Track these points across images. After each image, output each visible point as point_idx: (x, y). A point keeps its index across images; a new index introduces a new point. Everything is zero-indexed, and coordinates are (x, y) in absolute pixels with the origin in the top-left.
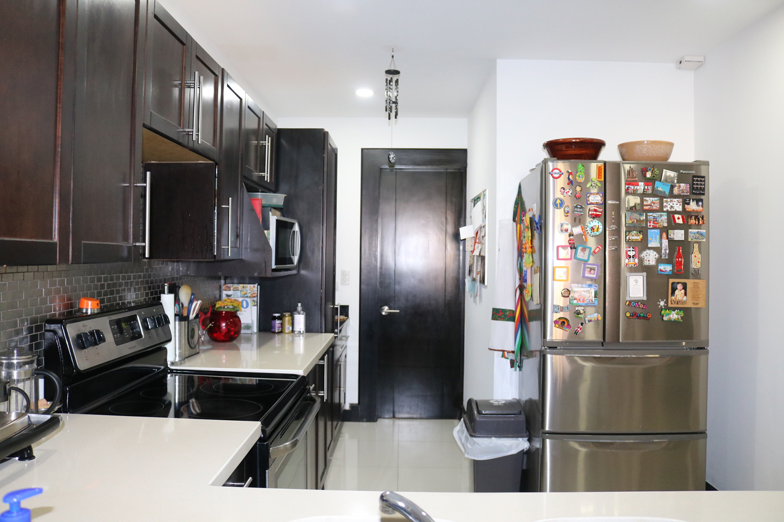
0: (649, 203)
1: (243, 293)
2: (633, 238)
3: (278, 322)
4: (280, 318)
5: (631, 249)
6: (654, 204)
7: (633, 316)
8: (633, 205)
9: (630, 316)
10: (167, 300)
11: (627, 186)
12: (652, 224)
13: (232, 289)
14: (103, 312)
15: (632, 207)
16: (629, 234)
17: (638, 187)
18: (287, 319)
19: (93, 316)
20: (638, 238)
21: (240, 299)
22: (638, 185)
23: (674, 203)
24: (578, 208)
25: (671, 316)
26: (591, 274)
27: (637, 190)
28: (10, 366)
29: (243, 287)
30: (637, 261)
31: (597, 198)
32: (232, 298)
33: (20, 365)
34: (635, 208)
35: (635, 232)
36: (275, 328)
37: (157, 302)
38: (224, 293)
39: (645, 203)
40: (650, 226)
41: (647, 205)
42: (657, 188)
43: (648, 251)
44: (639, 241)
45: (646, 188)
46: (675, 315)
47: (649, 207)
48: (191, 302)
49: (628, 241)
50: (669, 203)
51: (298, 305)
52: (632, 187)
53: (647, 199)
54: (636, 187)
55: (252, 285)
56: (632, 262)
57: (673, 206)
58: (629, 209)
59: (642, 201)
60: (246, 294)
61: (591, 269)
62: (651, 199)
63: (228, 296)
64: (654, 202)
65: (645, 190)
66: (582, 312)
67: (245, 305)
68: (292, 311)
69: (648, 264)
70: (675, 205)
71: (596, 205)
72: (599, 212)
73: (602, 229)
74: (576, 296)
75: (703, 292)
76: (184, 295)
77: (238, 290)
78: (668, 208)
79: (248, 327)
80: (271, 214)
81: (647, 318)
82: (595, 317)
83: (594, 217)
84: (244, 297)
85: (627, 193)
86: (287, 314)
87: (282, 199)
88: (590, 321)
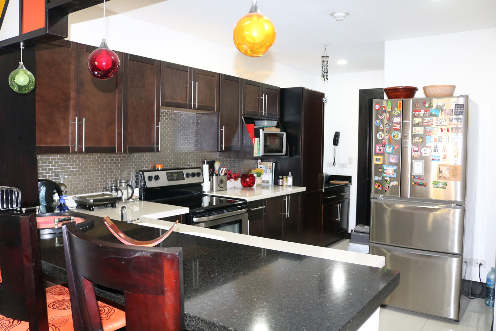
0: (427, 121)
1: (266, 166)
2: (417, 141)
3: (281, 180)
4: (282, 179)
5: (416, 147)
6: (430, 121)
7: (416, 184)
8: (418, 123)
9: (414, 184)
10: (206, 167)
11: (414, 112)
12: (428, 133)
13: (262, 164)
14: (163, 170)
15: (417, 124)
16: (414, 139)
17: (420, 113)
18: (285, 179)
19: (159, 171)
20: (420, 141)
21: (264, 169)
22: (421, 112)
23: (442, 121)
24: (387, 125)
25: (439, 185)
26: (393, 160)
27: (420, 114)
28: (121, 183)
29: (267, 164)
30: (419, 153)
31: (398, 120)
34: (419, 124)
35: (418, 137)
36: (279, 183)
37: (200, 168)
38: (259, 166)
39: (424, 121)
40: (427, 134)
41: (425, 123)
42: (432, 112)
43: (425, 148)
44: (420, 143)
45: (425, 113)
46: (441, 185)
47: (427, 123)
48: (220, 168)
49: (414, 143)
50: (439, 121)
51: (289, 173)
52: (417, 113)
53: (426, 119)
54: (419, 113)
55: (270, 163)
56: (416, 154)
57: (441, 122)
58: (415, 125)
59: (423, 120)
60: (267, 167)
61: (393, 158)
62: (428, 119)
63: (261, 167)
64: (430, 120)
65: (425, 114)
66: (388, 180)
67: (266, 171)
68: (287, 175)
69: (425, 155)
70: (443, 122)
71: (397, 123)
72: (398, 127)
73: (400, 136)
74: (385, 171)
75: (460, 172)
76: (217, 165)
77: (264, 165)
78: (438, 124)
79: (268, 182)
80: (261, 130)
81: (424, 185)
82: (395, 183)
83: (396, 130)
84: (267, 168)
85: (414, 116)
86: (285, 177)
87: (275, 123)
88: (393, 185)
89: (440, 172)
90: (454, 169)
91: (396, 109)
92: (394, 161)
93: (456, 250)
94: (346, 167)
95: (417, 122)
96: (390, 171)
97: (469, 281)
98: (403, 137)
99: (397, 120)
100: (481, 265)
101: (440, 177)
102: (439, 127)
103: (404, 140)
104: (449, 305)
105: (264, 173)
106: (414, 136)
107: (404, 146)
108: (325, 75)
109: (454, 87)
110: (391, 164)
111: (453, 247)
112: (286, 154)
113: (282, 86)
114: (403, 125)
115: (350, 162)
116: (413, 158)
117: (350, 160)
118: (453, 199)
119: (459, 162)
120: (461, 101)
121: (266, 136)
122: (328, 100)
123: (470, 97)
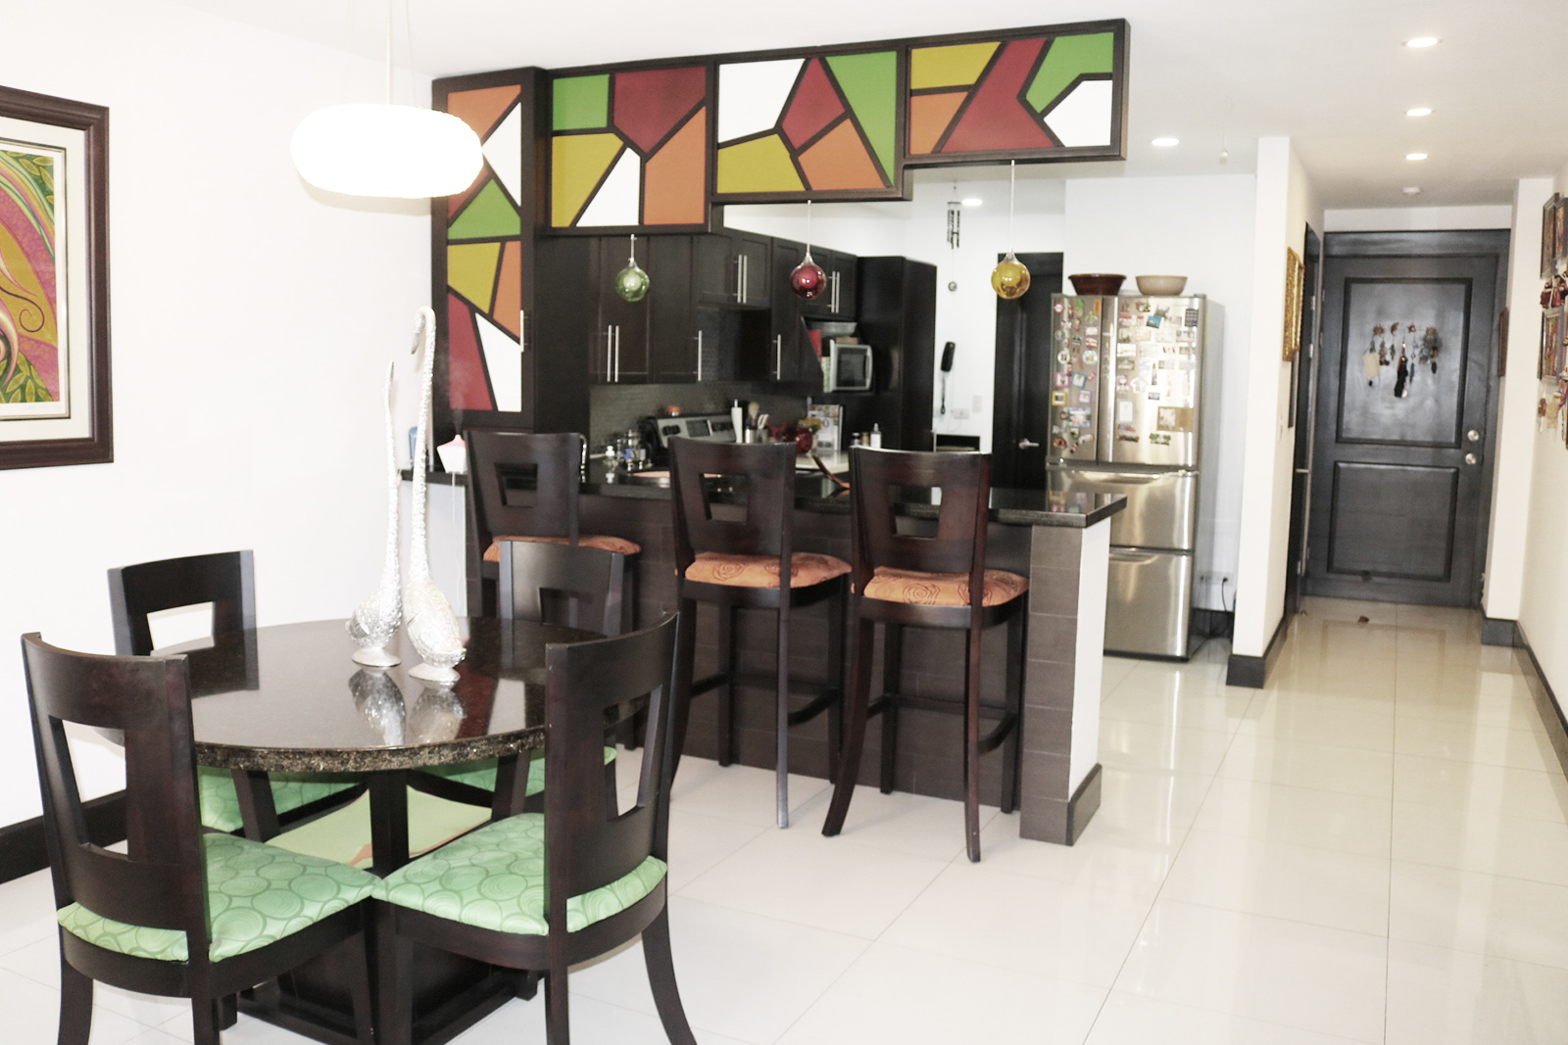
0: (1141, 335)
1: (826, 413)
2: (1124, 367)
3: (857, 441)
4: (858, 437)
5: (1122, 377)
8: (1127, 337)
9: (1120, 438)
10: (737, 413)
11: (1121, 319)
12: (1142, 354)
13: (816, 409)
14: (681, 416)
15: (1125, 339)
16: (1120, 364)
18: (865, 439)
19: (675, 417)
20: (1129, 367)
21: (822, 419)
22: (1131, 318)
23: (1165, 334)
24: (1074, 339)
27: (1130, 323)
28: (628, 438)
29: (826, 408)
30: (1127, 388)
32: (816, 418)
33: (632, 438)
34: (1128, 340)
35: (1125, 362)
37: (729, 413)
38: (810, 413)
39: (1137, 335)
40: (1140, 356)
43: (1137, 379)
44: (1129, 371)
45: (1139, 320)
47: (1141, 338)
48: (758, 416)
49: (1119, 370)
50: (1160, 334)
51: (874, 427)
52: (1126, 320)
53: (1140, 331)
54: (1129, 320)
55: (832, 406)
56: (1122, 389)
57: (1164, 337)
58: (1122, 340)
59: (1135, 332)
61: (1086, 395)
63: (813, 416)
65: (1138, 323)
66: (1076, 433)
67: (826, 423)
68: (870, 431)
70: (1166, 337)
71: (1093, 337)
72: (1093, 342)
73: (1096, 358)
74: (1072, 418)
75: (1194, 418)
76: (753, 409)
77: (820, 410)
78: (1159, 339)
79: (829, 445)
80: (832, 342)
81: (1135, 440)
82: (1087, 437)
83: (1090, 348)
84: (827, 415)
85: (1120, 325)
86: (865, 434)
87: (851, 327)
88: (1084, 442)
89: (1160, 418)
90: (1182, 415)
91: (1091, 313)
92: (1086, 400)
93: (1186, 546)
94: (967, 418)
95: (1125, 336)
96: (1079, 416)
97: (1206, 611)
98: (1103, 361)
99: (1092, 331)
100: (1225, 580)
101: (1160, 427)
102: (1161, 345)
103: (1103, 367)
104: (1174, 633)
105: (823, 427)
106: (1119, 360)
107: (1103, 376)
108: (953, 237)
109: (1184, 279)
110: (1082, 406)
111: (1181, 540)
112: (871, 389)
113: (860, 254)
114: (1103, 340)
115: (977, 409)
116: (1117, 395)
117: (977, 401)
118: (1181, 463)
119: (1191, 402)
120: (1196, 304)
121: (841, 352)
122: (958, 287)
123: (1209, 298)
